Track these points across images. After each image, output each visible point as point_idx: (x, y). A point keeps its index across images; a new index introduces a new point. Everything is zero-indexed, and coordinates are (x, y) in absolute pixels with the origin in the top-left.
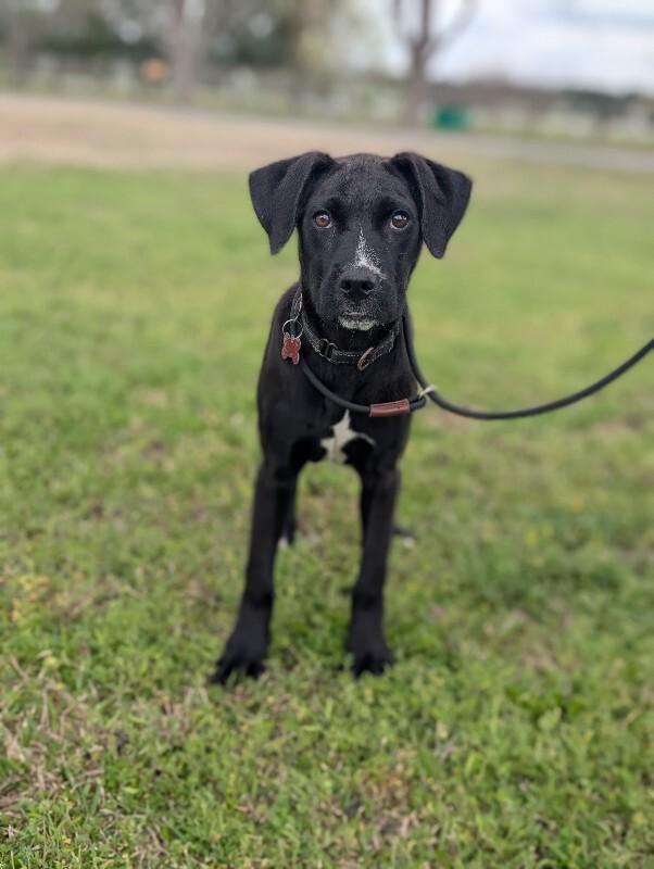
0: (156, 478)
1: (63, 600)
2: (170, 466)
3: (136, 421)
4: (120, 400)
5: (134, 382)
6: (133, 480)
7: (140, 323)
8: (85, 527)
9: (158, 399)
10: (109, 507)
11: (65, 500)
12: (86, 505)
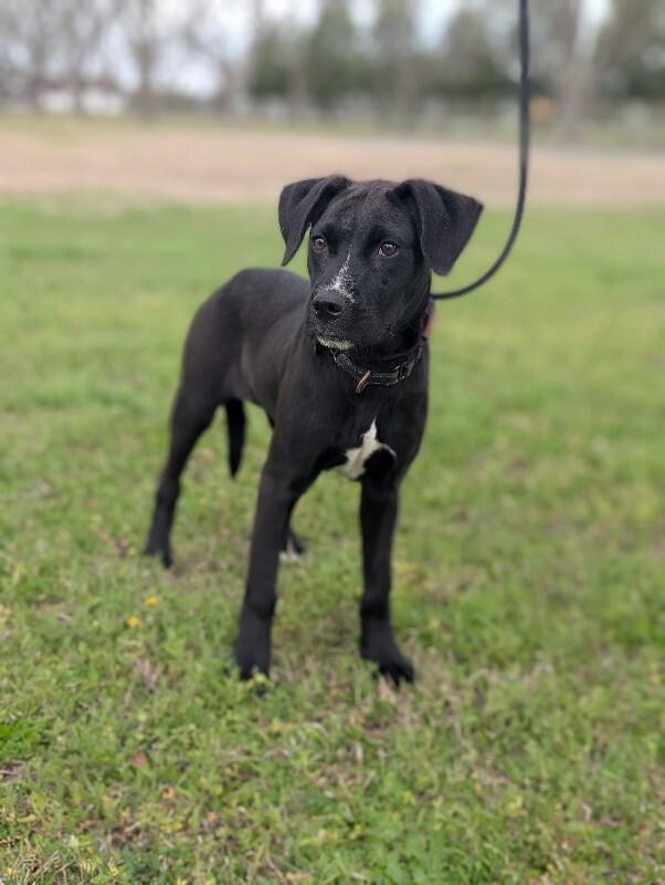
0: (518, 491)
1: (430, 585)
2: (531, 481)
3: (501, 441)
4: (487, 423)
5: (502, 406)
6: (496, 492)
7: (511, 355)
8: (451, 529)
9: (522, 422)
10: (473, 513)
11: (435, 505)
12: (454, 510)
